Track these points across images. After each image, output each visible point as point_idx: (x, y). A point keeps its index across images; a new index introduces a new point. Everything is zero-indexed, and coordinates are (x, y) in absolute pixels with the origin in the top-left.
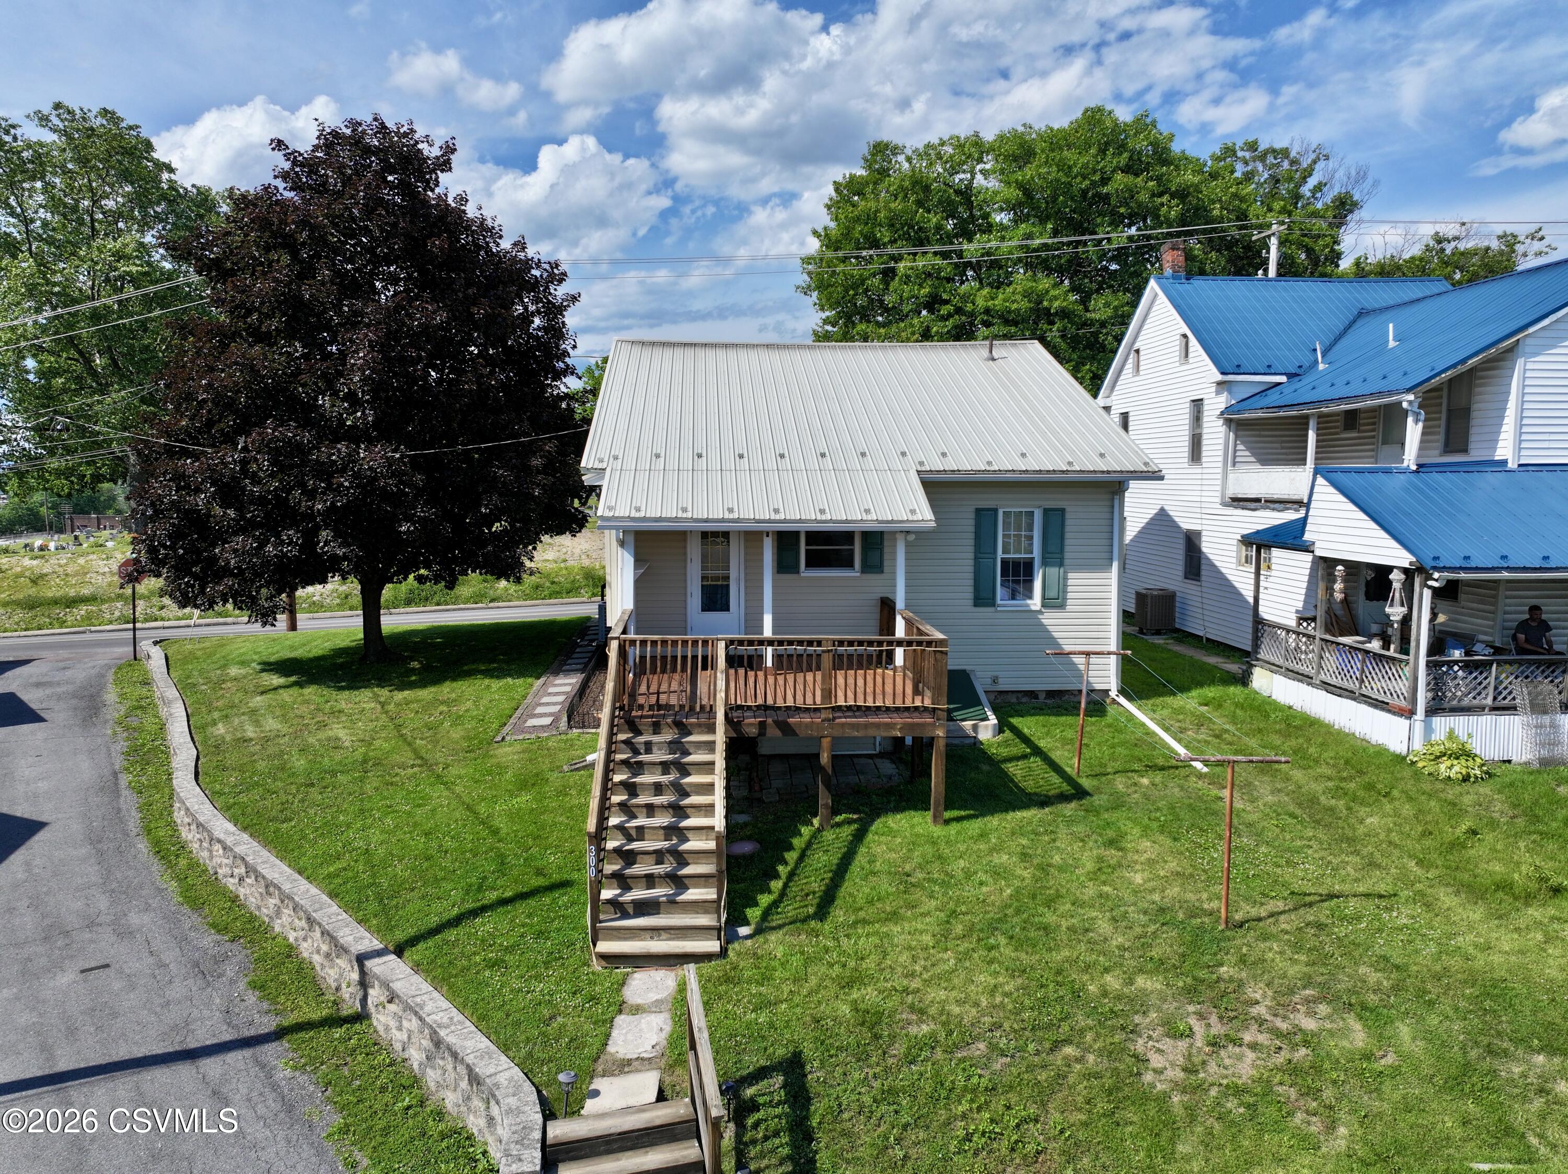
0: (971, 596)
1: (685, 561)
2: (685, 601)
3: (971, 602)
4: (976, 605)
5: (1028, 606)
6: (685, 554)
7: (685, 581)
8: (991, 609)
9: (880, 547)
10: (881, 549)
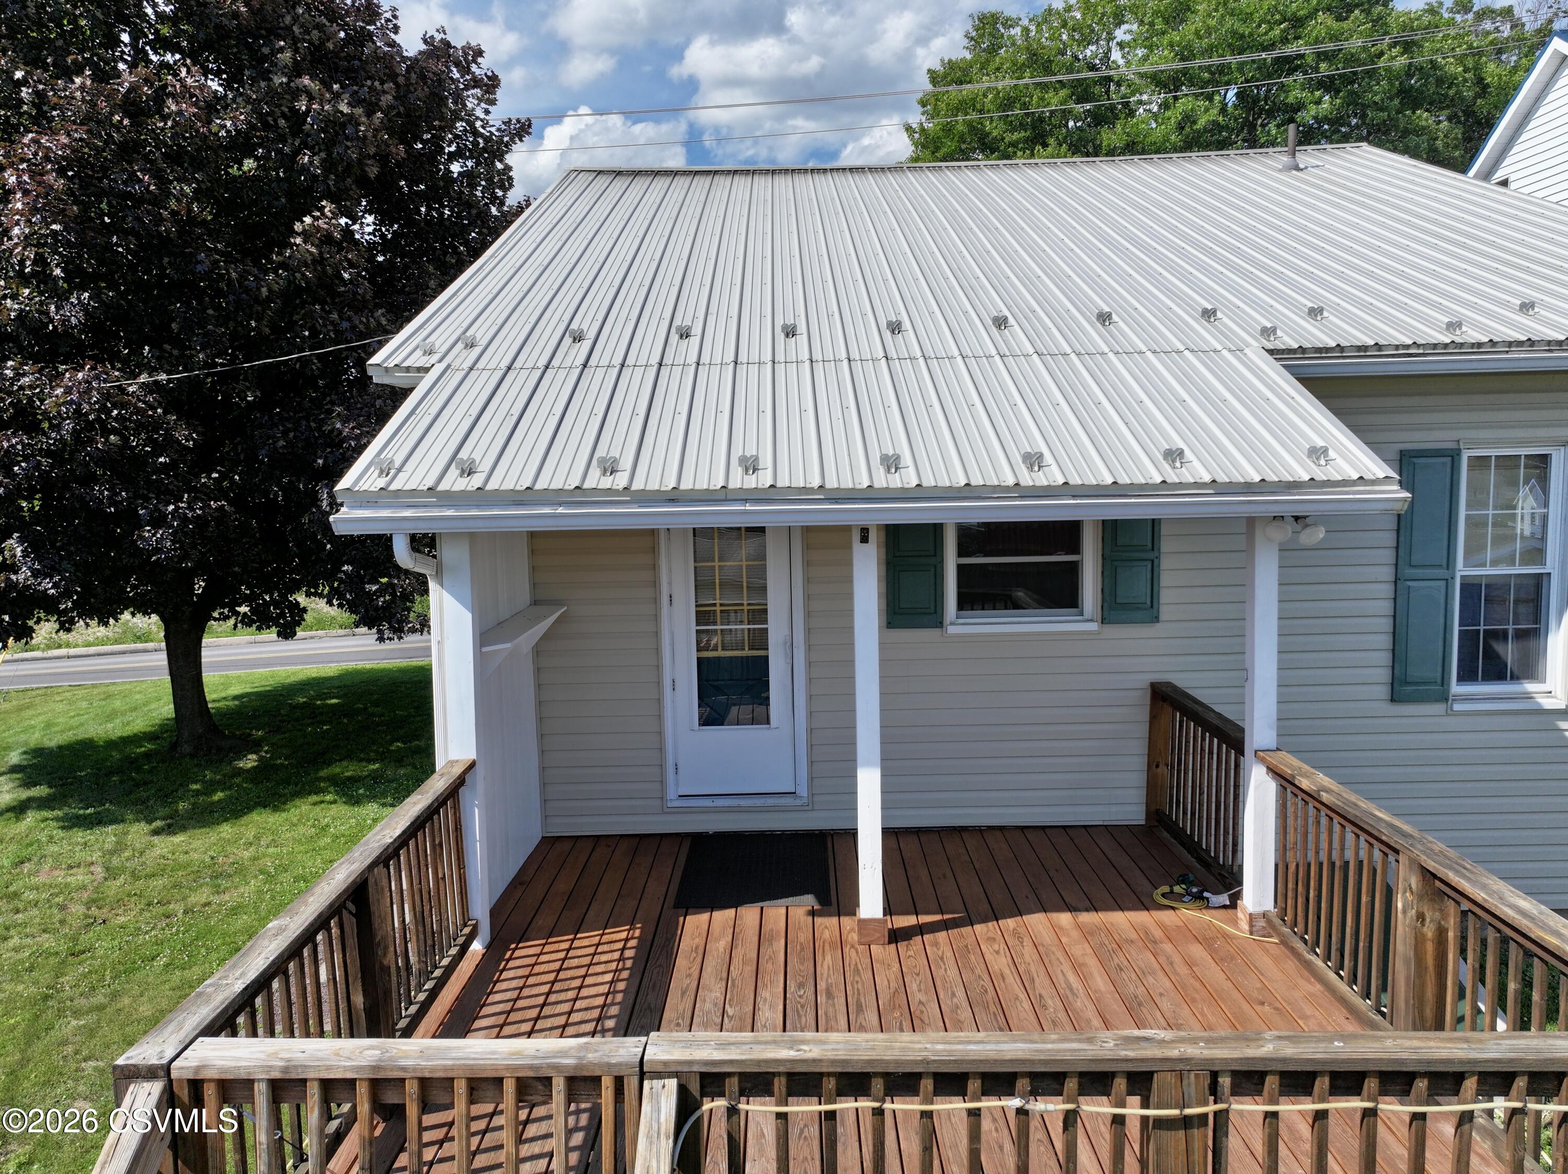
0: (1383, 675)
1: (656, 601)
2: (659, 701)
3: (1383, 691)
4: (1394, 698)
5: (1528, 697)
6: (655, 584)
7: (658, 651)
8: (1438, 708)
9: (1151, 555)
10: (1153, 561)
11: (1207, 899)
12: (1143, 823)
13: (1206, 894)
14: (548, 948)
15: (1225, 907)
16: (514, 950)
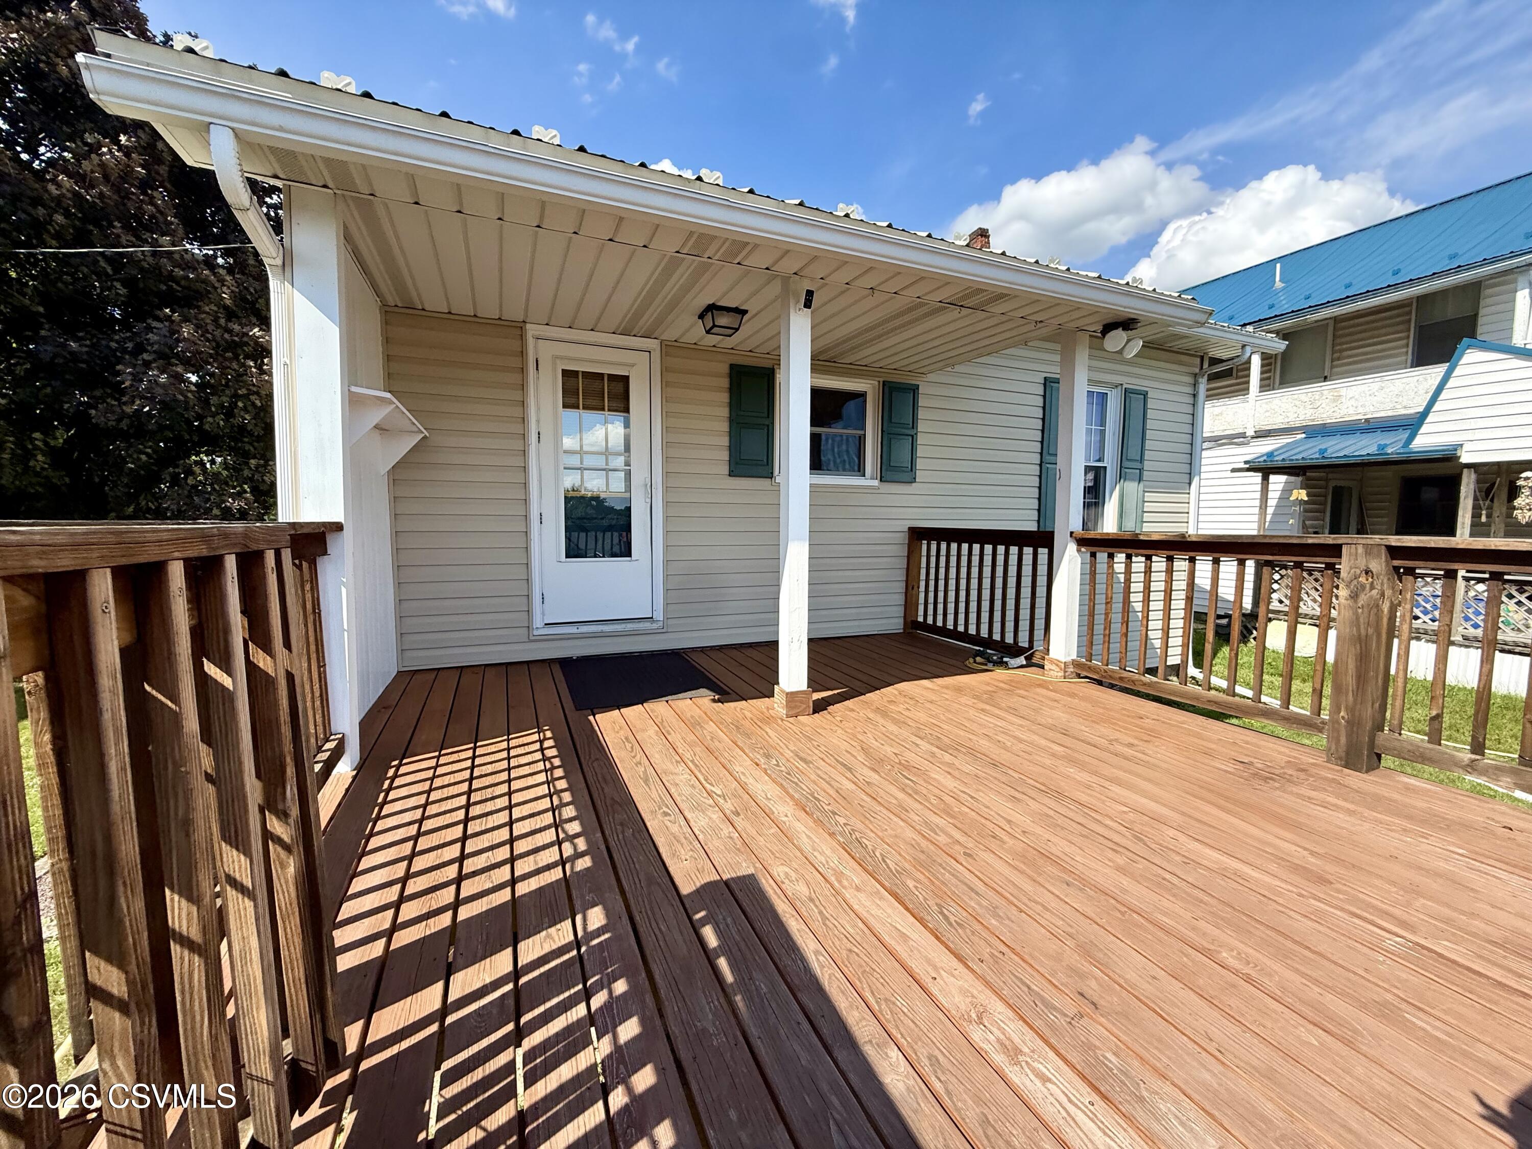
1: (524, 437)
2: (527, 534)
6: (523, 420)
7: (525, 485)
9: (912, 432)
10: (913, 436)
11: (1006, 663)
12: (901, 631)
13: (1005, 659)
14: (442, 760)
15: (1022, 667)
16: (398, 767)
